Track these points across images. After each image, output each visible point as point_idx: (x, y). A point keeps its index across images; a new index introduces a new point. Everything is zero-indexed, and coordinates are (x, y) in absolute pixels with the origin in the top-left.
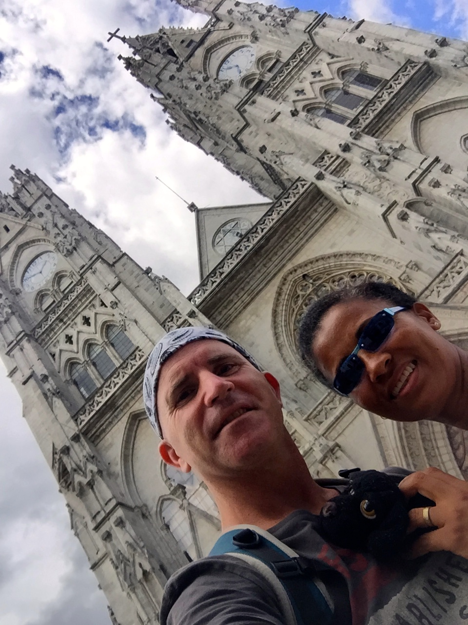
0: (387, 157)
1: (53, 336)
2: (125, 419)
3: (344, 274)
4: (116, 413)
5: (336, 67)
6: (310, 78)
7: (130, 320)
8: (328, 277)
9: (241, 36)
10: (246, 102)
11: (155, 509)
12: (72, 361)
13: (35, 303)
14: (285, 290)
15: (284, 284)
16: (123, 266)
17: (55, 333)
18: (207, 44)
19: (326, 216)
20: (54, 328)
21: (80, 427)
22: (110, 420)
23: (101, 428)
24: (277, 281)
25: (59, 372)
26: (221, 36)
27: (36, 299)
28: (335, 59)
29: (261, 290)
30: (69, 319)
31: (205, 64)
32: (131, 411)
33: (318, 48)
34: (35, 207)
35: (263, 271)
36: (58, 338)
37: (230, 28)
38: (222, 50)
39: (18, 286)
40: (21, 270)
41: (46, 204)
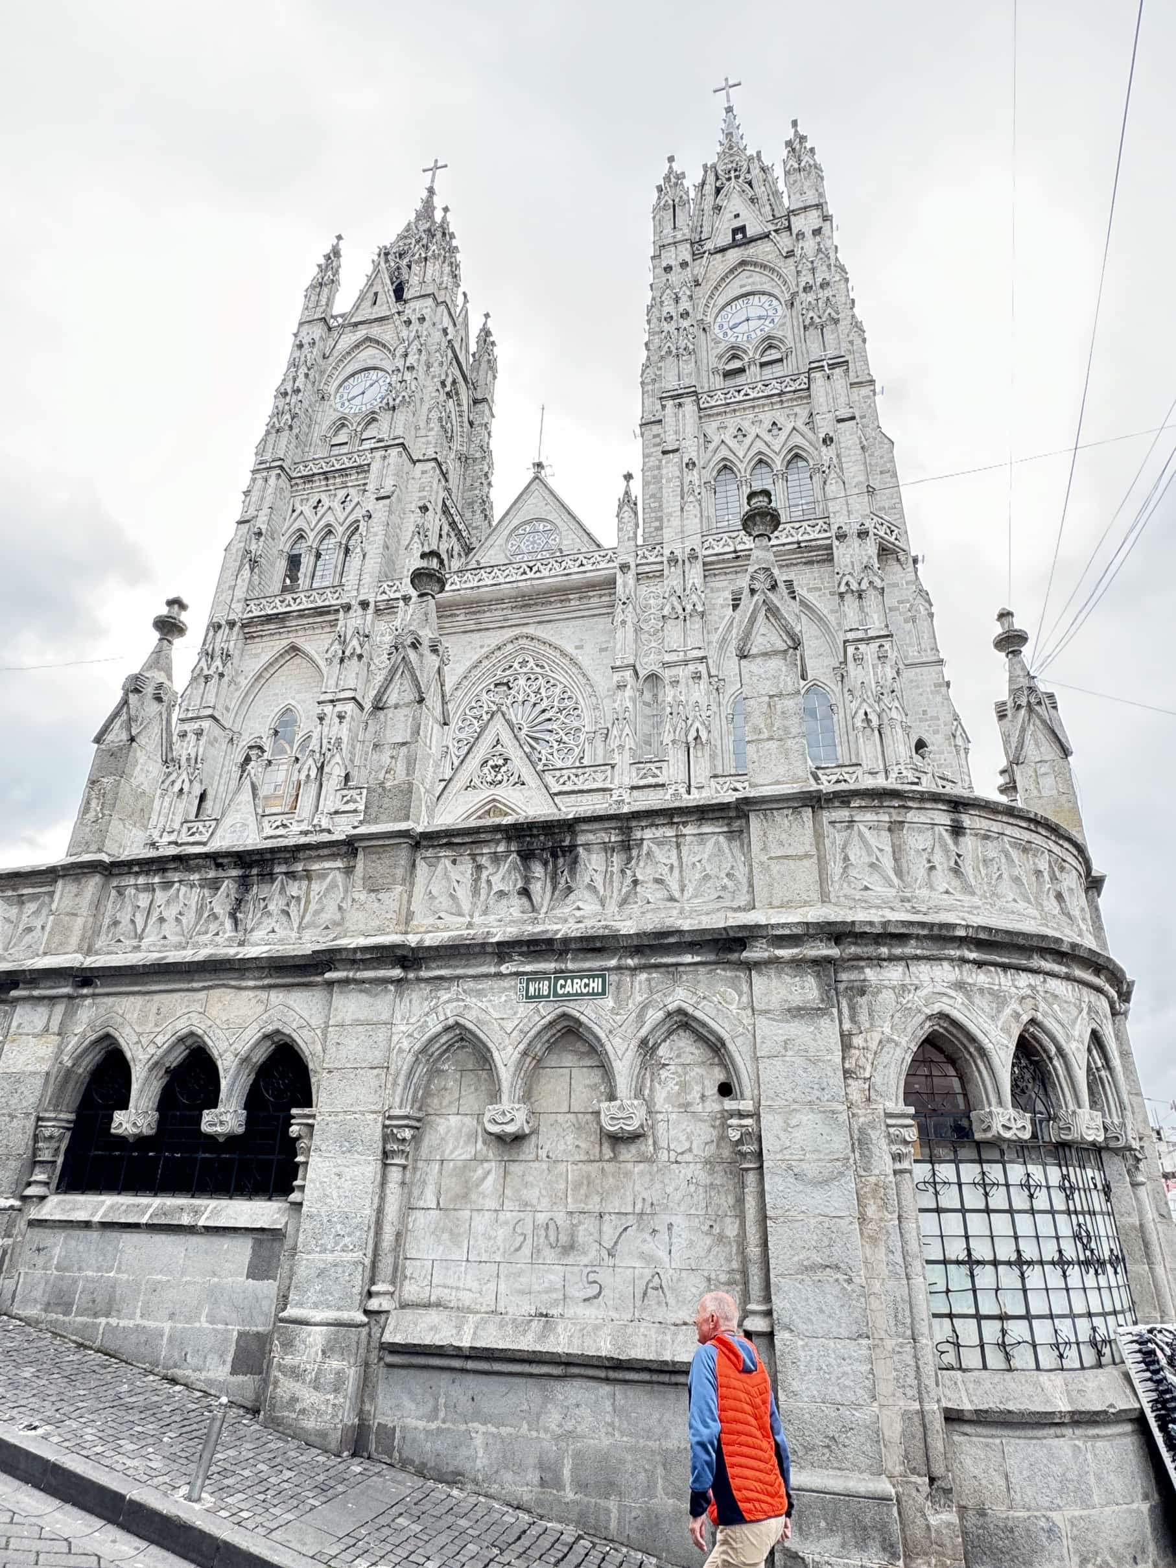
0: (680, 611)
1: (308, 489)
2: (285, 643)
4: (280, 630)
5: (796, 440)
6: (765, 428)
7: (362, 550)
9: (785, 283)
10: (673, 397)
12: (303, 533)
13: (330, 428)
14: (507, 650)
15: (511, 642)
17: (312, 488)
20: (316, 481)
21: (246, 616)
23: (261, 633)
24: (509, 634)
25: (283, 535)
26: (770, 256)
27: (335, 423)
28: (806, 430)
29: (488, 629)
30: (334, 484)
31: (723, 279)
32: (293, 640)
33: (808, 397)
36: (310, 496)
37: (785, 257)
38: (757, 278)
39: (332, 389)
40: (350, 370)
41: (424, 312)
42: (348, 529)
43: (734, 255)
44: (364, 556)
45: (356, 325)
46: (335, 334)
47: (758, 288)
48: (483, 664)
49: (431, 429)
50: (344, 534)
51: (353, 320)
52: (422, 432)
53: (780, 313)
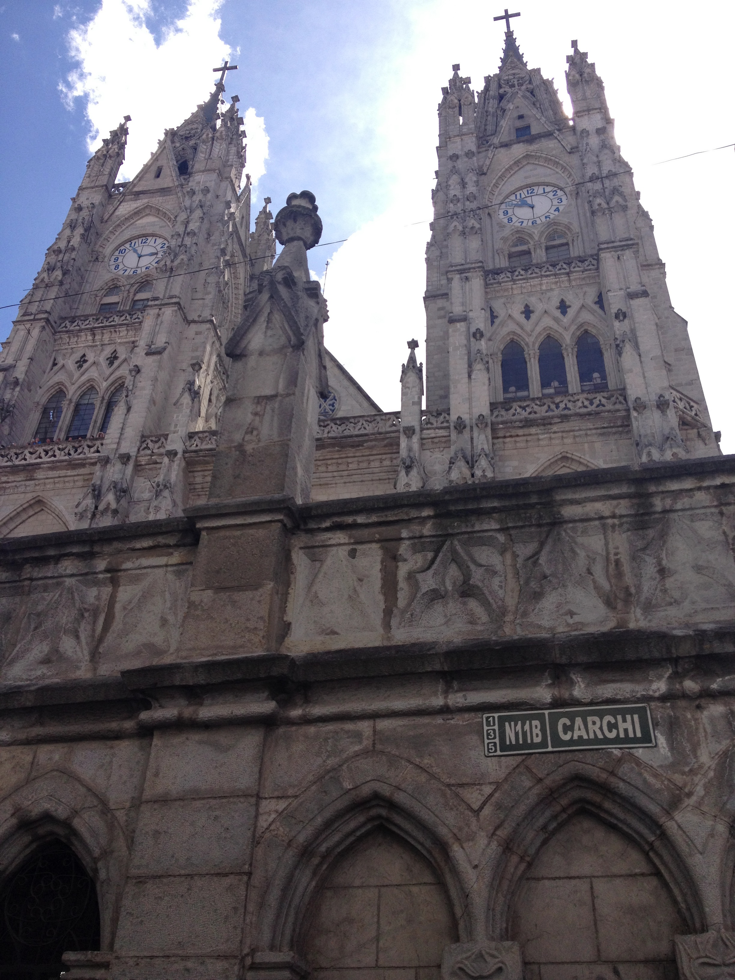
1: (73, 344)
2: (29, 496)
4: (27, 483)
5: (586, 317)
6: (553, 305)
7: (127, 405)
9: (569, 175)
10: (461, 272)
12: (62, 388)
13: (103, 288)
16: (197, 333)
17: (77, 343)
18: (535, 147)
20: (81, 337)
25: (40, 387)
26: (553, 152)
27: (106, 284)
28: (596, 308)
30: (102, 340)
32: (39, 494)
33: (597, 277)
34: (198, 177)
36: (74, 350)
37: (570, 153)
38: (540, 170)
39: (108, 250)
40: (127, 235)
41: (208, 185)
42: (112, 384)
43: (519, 150)
44: (129, 409)
45: (138, 194)
46: (116, 203)
47: (542, 180)
49: (209, 293)
50: (107, 389)
51: (136, 189)
52: (199, 295)
53: (565, 202)
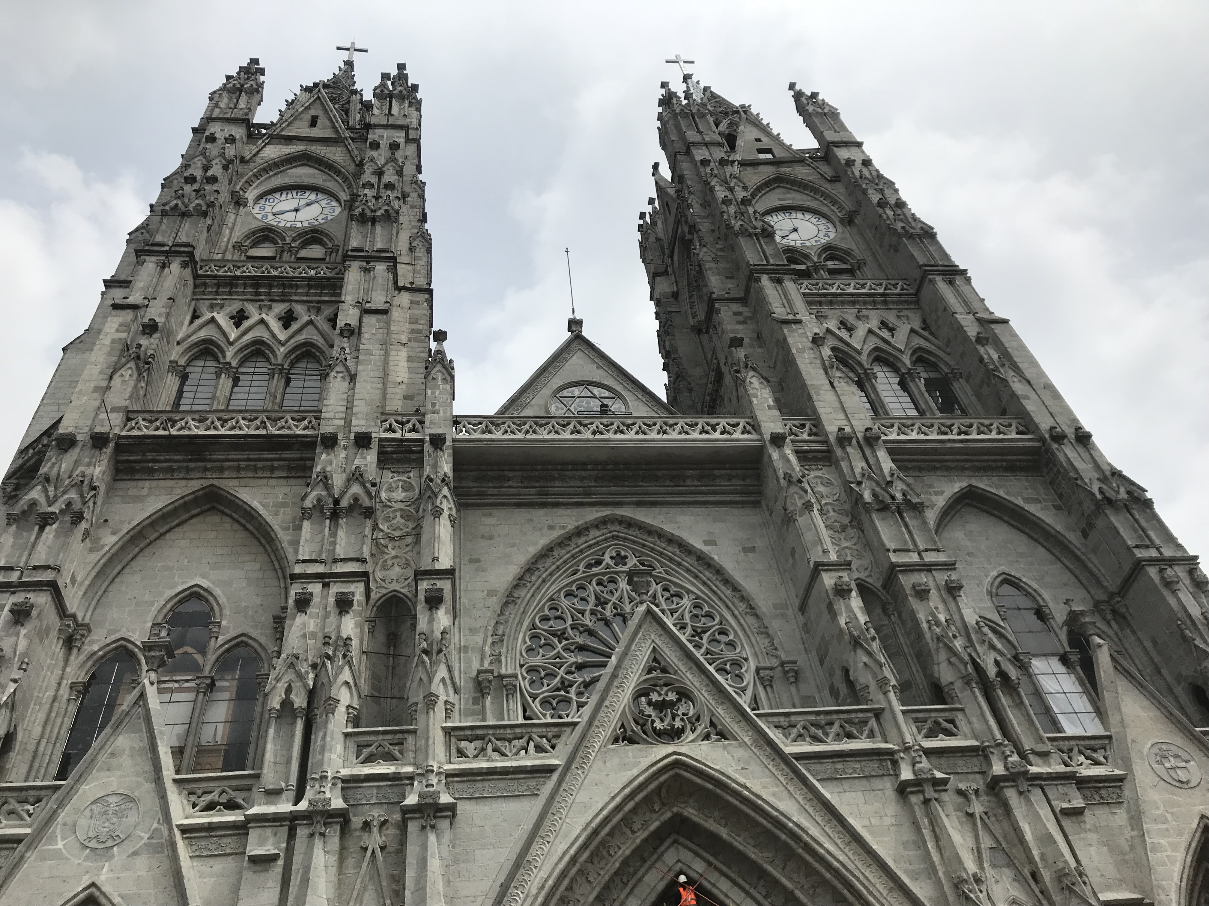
0: (888, 500)
1: (224, 293)
2: (196, 485)
3: (689, 592)
4: (192, 465)
5: (918, 342)
6: (874, 324)
7: (348, 370)
8: (665, 576)
9: (834, 202)
10: (768, 272)
11: (96, 648)
12: (212, 347)
13: (247, 237)
14: (591, 537)
15: (597, 527)
16: (412, 302)
17: (230, 294)
18: (785, 170)
19: (737, 498)
20: (236, 286)
21: (125, 433)
22: (175, 465)
23: (150, 465)
24: (594, 514)
25: (178, 343)
26: (811, 178)
27: (254, 233)
28: (926, 334)
29: (556, 505)
30: (269, 294)
31: (759, 189)
32: (215, 482)
33: (917, 302)
34: (379, 132)
35: (586, 483)
36: (227, 302)
37: (830, 181)
38: (797, 195)
39: (251, 195)
40: (276, 182)
41: (397, 140)
43: (767, 170)
44: (352, 378)
45: (289, 139)
46: (259, 144)
47: (798, 204)
48: (555, 553)
50: (287, 356)
51: (283, 133)
52: (405, 259)
